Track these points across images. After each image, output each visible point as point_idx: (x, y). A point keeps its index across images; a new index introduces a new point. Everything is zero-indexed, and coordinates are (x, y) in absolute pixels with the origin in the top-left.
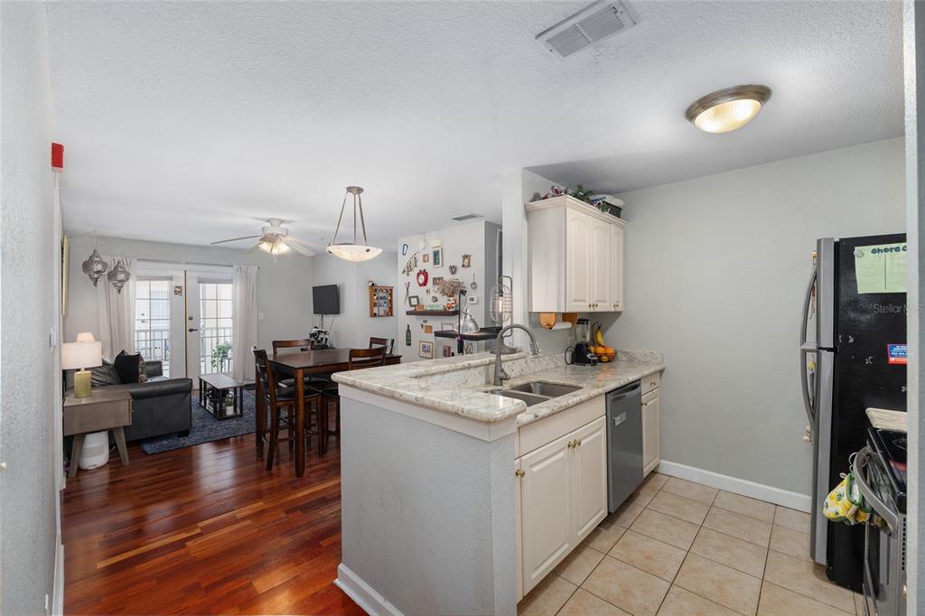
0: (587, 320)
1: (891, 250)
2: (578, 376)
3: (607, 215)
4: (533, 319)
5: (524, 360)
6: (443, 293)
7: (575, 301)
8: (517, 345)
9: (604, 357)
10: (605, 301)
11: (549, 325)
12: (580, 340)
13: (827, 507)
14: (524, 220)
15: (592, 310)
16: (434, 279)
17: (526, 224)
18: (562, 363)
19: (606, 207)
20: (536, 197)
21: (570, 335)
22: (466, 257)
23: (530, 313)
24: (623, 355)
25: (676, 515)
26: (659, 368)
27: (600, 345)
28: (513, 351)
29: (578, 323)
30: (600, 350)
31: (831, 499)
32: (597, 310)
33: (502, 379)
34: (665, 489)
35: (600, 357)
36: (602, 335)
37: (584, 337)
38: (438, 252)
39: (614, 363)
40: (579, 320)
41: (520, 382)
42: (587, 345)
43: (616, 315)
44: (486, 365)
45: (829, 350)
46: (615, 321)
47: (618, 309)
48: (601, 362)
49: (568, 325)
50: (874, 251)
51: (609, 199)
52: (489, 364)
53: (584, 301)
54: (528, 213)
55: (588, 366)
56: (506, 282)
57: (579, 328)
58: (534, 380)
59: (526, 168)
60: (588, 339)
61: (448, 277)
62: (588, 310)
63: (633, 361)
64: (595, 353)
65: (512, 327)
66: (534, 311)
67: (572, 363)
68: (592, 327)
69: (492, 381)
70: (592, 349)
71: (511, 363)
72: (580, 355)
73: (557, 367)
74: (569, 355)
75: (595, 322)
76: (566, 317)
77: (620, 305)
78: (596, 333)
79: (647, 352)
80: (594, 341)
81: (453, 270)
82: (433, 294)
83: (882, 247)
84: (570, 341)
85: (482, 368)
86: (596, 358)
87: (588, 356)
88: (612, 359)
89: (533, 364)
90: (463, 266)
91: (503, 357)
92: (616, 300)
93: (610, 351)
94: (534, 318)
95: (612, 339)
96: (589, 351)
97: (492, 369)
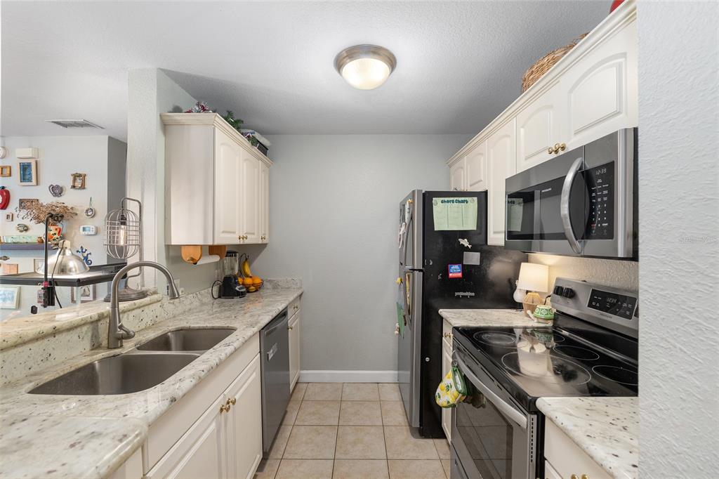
0: (235, 253)
1: (448, 202)
2: (228, 314)
3: (255, 149)
4: (172, 253)
5: (159, 304)
6: (38, 219)
7: (223, 232)
8: (149, 286)
9: (252, 288)
10: (253, 234)
11: (192, 259)
12: (228, 272)
13: (440, 397)
14: (161, 133)
15: (242, 242)
16: (21, 201)
17: (164, 138)
18: (208, 299)
19: (254, 142)
20: (177, 110)
21: (217, 269)
22: (76, 176)
23: (169, 247)
24: (268, 284)
25: (317, 422)
26: (299, 292)
27: (247, 276)
28: (143, 295)
29: (226, 256)
30: (248, 281)
31: (442, 390)
32: (246, 242)
33: (122, 338)
34: (306, 398)
35: (247, 288)
36: (249, 266)
37: (233, 269)
38: (29, 165)
39: (261, 292)
40: (228, 253)
41: (152, 335)
42: (235, 278)
43: (262, 246)
44: (92, 322)
45: (420, 270)
46: (261, 251)
47: (265, 241)
48: (248, 292)
49: (216, 258)
50: (442, 202)
51: (257, 135)
52: (98, 321)
53: (234, 233)
54: (165, 126)
55: (236, 299)
56: (132, 206)
57: (227, 260)
58: (172, 328)
59: (161, 69)
60: (236, 271)
61: (47, 199)
62: (237, 242)
63: (277, 288)
64: (243, 284)
65: (141, 265)
66: (172, 244)
67: (219, 297)
68: (240, 259)
69: (105, 343)
70: (240, 280)
71: (139, 311)
72: (229, 289)
73: (203, 304)
74: (216, 289)
75: (242, 253)
76: (213, 250)
77: (267, 237)
78: (244, 265)
79: (289, 279)
80: (242, 273)
81: (57, 191)
82: (18, 221)
83: (446, 199)
84: (216, 274)
85: (85, 328)
86: (244, 290)
87: (237, 288)
88: (258, 288)
89: (172, 306)
90: (74, 187)
91: (122, 305)
92: (263, 232)
93: (258, 281)
94: (174, 253)
95: (257, 270)
96: (237, 284)
97: (103, 327)
